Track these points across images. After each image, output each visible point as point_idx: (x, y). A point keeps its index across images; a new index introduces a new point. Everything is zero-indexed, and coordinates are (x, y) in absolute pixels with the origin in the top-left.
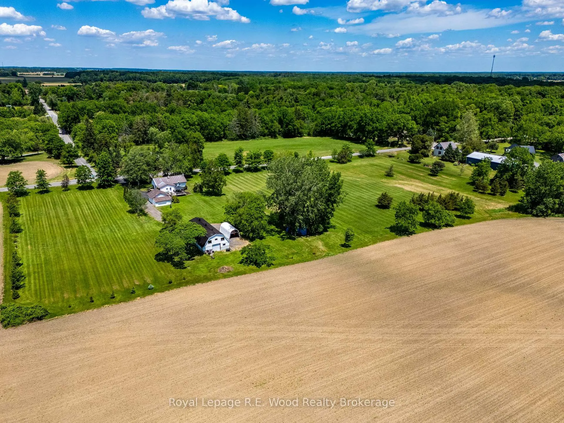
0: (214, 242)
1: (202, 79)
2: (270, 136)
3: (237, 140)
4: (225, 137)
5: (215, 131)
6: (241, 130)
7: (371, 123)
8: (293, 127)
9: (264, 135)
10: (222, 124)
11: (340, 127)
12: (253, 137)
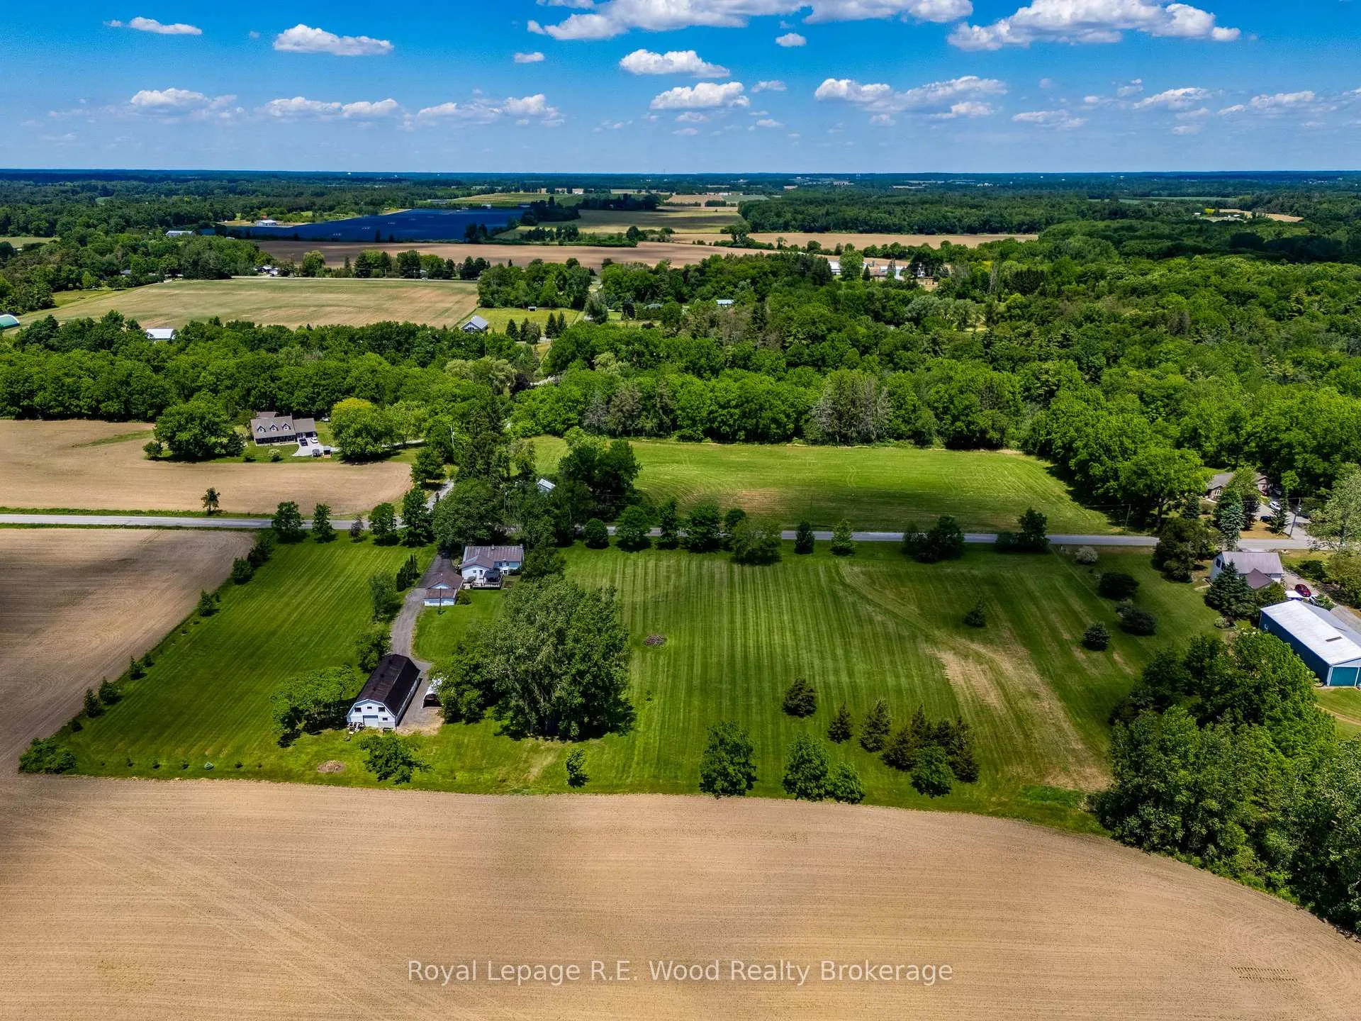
0: (365, 711)
1: (1015, 223)
2: (912, 441)
3: (823, 443)
4: (798, 433)
5: (774, 420)
6: (836, 421)
7: (1104, 458)
8: (967, 427)
9: (899, 437)
10: (792, 405)
11: (1060, 447)
12: (866, 440)
